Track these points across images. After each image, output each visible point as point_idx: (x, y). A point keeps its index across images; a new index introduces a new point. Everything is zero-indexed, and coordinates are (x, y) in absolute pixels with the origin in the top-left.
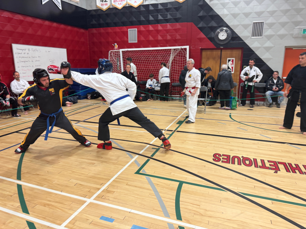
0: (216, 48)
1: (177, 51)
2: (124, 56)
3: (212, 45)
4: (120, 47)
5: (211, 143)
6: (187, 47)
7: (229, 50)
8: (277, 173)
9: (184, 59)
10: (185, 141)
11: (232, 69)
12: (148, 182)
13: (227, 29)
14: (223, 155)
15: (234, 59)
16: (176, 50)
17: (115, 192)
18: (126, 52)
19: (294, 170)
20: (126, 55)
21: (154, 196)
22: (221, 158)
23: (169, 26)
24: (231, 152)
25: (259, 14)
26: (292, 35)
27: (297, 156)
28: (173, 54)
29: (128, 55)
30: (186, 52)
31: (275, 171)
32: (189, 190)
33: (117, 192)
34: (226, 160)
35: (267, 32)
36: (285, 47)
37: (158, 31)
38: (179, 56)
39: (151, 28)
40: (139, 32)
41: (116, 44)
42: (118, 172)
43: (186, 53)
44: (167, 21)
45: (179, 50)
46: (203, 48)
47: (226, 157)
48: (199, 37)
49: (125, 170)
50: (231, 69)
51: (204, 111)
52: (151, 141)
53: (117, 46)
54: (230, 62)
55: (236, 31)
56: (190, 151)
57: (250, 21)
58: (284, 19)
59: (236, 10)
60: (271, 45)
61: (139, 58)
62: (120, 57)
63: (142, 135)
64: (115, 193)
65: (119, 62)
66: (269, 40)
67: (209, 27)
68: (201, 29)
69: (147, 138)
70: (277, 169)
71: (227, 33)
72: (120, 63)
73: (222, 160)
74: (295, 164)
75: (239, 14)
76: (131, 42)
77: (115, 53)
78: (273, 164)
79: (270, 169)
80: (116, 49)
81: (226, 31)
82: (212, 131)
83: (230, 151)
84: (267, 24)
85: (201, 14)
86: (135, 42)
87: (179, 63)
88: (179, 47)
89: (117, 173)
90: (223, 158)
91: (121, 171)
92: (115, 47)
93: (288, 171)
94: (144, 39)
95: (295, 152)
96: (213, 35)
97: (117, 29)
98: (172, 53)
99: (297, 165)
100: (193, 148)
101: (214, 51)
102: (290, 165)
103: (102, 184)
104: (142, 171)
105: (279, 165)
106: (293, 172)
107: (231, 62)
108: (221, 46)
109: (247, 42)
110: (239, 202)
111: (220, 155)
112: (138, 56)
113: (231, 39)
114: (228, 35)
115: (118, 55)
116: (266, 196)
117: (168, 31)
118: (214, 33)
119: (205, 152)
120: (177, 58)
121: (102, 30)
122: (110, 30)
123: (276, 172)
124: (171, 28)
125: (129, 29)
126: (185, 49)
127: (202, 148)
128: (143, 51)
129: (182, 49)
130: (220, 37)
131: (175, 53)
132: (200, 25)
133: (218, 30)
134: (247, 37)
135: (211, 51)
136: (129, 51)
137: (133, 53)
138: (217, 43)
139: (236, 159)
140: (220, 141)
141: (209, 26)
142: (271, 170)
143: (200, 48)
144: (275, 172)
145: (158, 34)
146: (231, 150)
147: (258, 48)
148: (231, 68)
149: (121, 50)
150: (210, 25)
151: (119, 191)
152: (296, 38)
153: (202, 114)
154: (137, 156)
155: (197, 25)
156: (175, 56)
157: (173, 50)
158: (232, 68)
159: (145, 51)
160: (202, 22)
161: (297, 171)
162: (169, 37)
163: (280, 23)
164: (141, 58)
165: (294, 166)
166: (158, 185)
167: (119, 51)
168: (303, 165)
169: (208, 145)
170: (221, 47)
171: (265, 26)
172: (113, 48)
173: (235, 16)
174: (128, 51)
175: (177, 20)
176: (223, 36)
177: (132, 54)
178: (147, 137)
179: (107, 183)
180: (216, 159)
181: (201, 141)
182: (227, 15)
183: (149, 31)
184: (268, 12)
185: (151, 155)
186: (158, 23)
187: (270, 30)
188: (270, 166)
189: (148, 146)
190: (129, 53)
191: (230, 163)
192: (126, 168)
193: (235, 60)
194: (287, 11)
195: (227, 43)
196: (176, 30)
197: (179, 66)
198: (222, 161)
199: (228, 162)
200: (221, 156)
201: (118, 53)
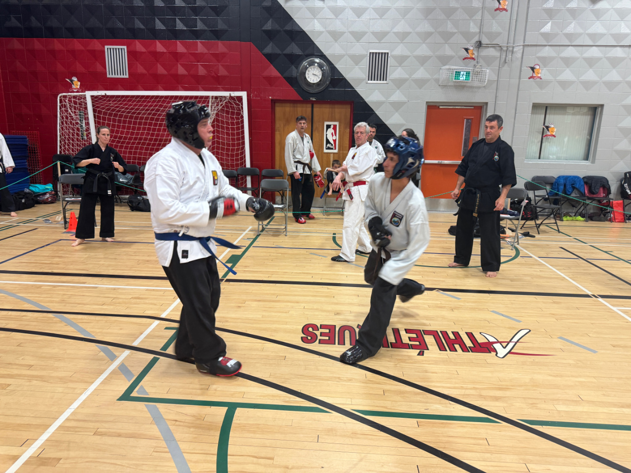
0: (302, 99)
1: (221, 101)
2: (98, 107)
3: (293, 94)
4: (85, 87)
5: (298, 303)
6: (244, 94)
7: (328, 106)
8: (423, 355)
9: (238, 119)
10: (244, 302)
11: (334, 145)
12: (152, 419)
13: (322, 61)
14: (322, 327)
15: (337, 123)
16: (219, 99)
17: (61, 459)
18: (100, 99)
19: (453, 345)
20: (102, 105)
21: (166, 452)
22: (318, 333)
23: (200, 47)
24: (337, 317)
25: (381, 36)
26: (437, 80)
27: (455, 315)
28: (213, 107)
29: (107, 106)
30: (242, 104)
31: (420, 351)
32: (250, 423)
33: (67, 459)
34: (327, 338)
35: (395, 72)
36: (427, 102)
37: (176, 56)
38: (227, 112)
39: (160, 47)
40: (132, 54)
41: (75, 79)
42: (72, 403)
43: (242, 108)
44: (197, 34)
45: (227, 101)
46: (275, 98)
47: (327, 331)
48: (266, 74)
49: (92, 392)
50: (332, 145)
51: (285, 230)
52: (165, 311)
53: (79, 83)
54: (329, 129)
55: (339, 66)
56: (254, 325)
57: (364, 49)
58: (423, 50)
59: (338, 26)
60: (404, 99)
61: (134, 113)
62: (86, 108)
63: (141, 296)
64: (61, 461)
65: (84, 122)
66: (398, 88)
67: (286, 55)
68: (271, 58)
69: (155, 305)
70: (422, 348)
71: (322, 70)
72: (88, 124)
73: (319, 337)
74: (453, 332)
75: (342, 33)
76: (114, 76)
77: (72, 100)
78: (414, 336)
79: (410, 348)
80: (74, 90)
81: (320, 66)
82: (300, 273)
83: (335, 315)
84: (395, 57)
85: (269, 26)
86: (122, 76)
87: (228, 128)
88: (226, 94)
89: (70, 406)
90: (322, 334)
91: (83, 397)
92: (74, 87)
93: (442, 348)
94: (144, 71)
95: (451, 307)
96: (294, 72)
97: (77, 44)
98: (210, 104)
99: (456, 334)
100: (260, 316)
101: (299, 105)
102: (445, 334)
103: (26, 443)
104: (137, 392)
105: (425, 336)
106: (450, 351)
107: (331, 130)
108: (312, 97)
109: (361, 90)
110: (354, 434)
111: (315, 327)
112: (132, 109)
113: (330, 83)
114: (323, 75)
115: (80, 104)
116: (405, 409)
117: (198, 57)
118: (297, 68)
119: (286, 323)
120: (222, 117)
121: (37, 44)
122: (57, 44)
123: (421, 354)
124: (205, 51)
125: (106, 47)
126: (240, 99)
127: (279, 314)
128: (143, 97)
129: (231, 98)
130: (308, 77)
131: (217, 105)
132: (268, 49)
133: (305, 63)
134: (360, 81)
135: (292, 105)
136: (108, 96)
137: (120, 101)
138: (303, 90)
139: (347, 333)
140: (315, 294)
141: (284, 52)
142: (412, 349)
143: (270, 98)
144: (419, 354)
145: (178, 62)
146: (338, 314)
147: (380, 104)
148: (332, 142)
149: (89, 94)
150: (288, 51)
151: (72, 454)
152: (444, 86)
153: (280, 237)
154: (127, 352)
155: (261, 49)
156: (219, 112)
157: (212, 98)
158: (335, 141)
159: (148, 97)
160: (271, 44)
161: (457, 346)
162: (202, 71)
163: (417, 57)
164: (139, 114)
165: (452, 336)
166: (177, 423)
167: (85, 95)
168: (466, 333)
169: (292, 307)
170: (311, 99)
171: (391, 61)
172: (68, 87)
173: (336, 36)
174: (106, 96)
175: (217, 34)
176: (314, 75)
177: (116, 104)
178: (155, 302)
179: (40, 438)
180: (307, 338)
181: (278, 298)
182: (321, 33)
183: (155, 55)
184: (395, 33)
185: (162, 345)
186: (176, 38)
187: (400, 68)
188: (410, 341)
189: (157, 322)
190: (109, 101)
191: (335, 344)
192: (95, 388)
193: (340, 125)
194: (429, 34)
195: (323, 91)
196: (218, 57)
197: (228, 134)
198: (320, 340)
199: (331, 341)
200: (318, 330)
201: (82, 100)
